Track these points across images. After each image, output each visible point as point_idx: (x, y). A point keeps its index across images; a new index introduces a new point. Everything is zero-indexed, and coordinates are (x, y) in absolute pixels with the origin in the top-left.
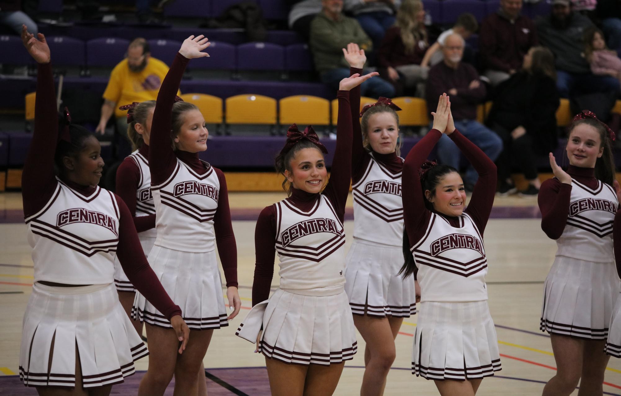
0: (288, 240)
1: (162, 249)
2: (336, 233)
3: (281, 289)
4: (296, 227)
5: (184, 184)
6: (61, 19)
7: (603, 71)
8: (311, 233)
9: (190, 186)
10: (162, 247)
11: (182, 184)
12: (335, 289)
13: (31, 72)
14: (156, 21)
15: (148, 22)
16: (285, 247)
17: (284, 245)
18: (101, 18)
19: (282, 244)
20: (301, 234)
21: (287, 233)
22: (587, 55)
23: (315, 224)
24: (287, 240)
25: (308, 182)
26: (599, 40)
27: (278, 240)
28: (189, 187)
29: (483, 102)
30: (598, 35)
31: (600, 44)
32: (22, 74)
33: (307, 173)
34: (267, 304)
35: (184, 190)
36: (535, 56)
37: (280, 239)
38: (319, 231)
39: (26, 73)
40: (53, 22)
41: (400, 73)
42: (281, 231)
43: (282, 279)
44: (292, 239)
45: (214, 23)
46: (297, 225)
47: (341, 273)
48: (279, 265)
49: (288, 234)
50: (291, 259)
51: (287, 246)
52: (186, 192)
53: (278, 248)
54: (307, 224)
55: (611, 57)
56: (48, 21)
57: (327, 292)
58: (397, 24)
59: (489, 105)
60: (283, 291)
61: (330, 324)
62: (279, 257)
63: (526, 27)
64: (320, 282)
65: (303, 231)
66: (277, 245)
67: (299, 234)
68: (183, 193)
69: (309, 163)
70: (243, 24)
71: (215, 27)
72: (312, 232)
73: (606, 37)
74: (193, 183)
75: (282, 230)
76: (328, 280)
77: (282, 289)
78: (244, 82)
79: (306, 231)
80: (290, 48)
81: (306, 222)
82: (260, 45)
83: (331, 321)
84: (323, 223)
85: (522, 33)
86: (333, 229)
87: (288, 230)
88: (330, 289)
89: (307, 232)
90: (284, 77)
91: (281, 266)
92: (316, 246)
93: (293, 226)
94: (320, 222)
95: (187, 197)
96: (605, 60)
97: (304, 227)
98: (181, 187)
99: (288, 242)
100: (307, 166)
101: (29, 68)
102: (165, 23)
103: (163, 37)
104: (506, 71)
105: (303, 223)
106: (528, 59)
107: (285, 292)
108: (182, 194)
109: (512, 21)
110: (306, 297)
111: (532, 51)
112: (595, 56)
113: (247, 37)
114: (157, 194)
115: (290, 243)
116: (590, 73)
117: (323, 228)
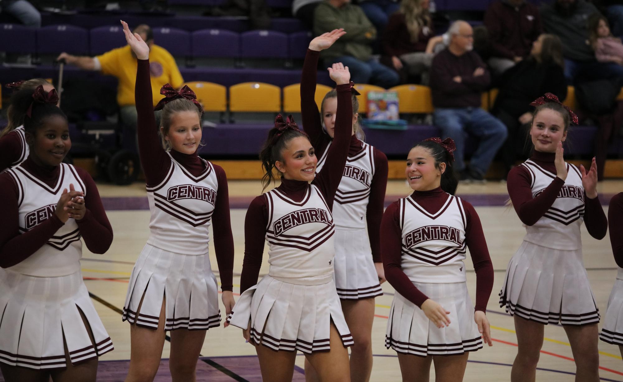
0: (281, 230)
1: (154, 248)
2: (327, 223)
3: (269, 277)
4: (289, 216)
5: (178, 188)
6: (64, 7)
7: (608, 58)
8: (303, 223)
9: (184, 190)
10: (154, 246)
11: (176, 188)
12: (324, 278)
13: (34, 60)
14: (160, 9)
15: (152, 10)
16: (277, 237)
17: (276, 235)
18: (105, 6)
19: (274, 234)
20: (294, 224)
21: (279, 223)
22: (591, 42)
23: (308, 214)
24: (279, 229)
25: (303, 170)
26: (604, 28)
27: (270, 229)
28: (183, 192)
29: (488, 89)
30: (602, 23)
31: (605, 31)
32: (25, 62)
33: (302, 161)
34: (255, 290)
35: (177, 195)
36: (545, 42)
37: (272, 228)
38: (311, 221)
39: (29, 61)
40: (57, 11)
41: (403, 62)
42: (274, 221)
43: (272, 267)
44: (285, 228)
45: (217, 10)
46: (290, 215)
47: (330, 263)
48: (269, 253)
49: (281, 223)
50: (282, 248)
51: (279, 236)
52: (179, 196)
53: (269, 237)
54: (300, 214)
55: (615, 44)
56: (52, 10)
57: (316, 281)
58: (402, 10)
59: (494, 93)
60: (272, 278)
61: (318, 314)
62: (269, 246)
63: (530, 14)
64: (309, 272)
65: (295, 221)
66: (268, 234)
67: (292, 224)
68: (177, 198)
69: (303, 151)
70: (247, 12)
71: (219, 15)
72: (305, 222)
73: (611, 25)
74: (188, 187)
75: (275, 219)
76: (317, 270)
77: (271, 276)
78: (248, 70)
79: (299, 220)
80: (294, 35)
81: (299, 212)
82: (264, 33)
83: (319, 310)
84: (315, 213)
85: (527, 20)
86: (324, 219)
87: (281, 219)
88: (319, 278)
89: (299, 222)
90: (288, 64)
91: (270, 255)
92: (308, 236)
93: (286, 216)
94: (312, 212)
95: (181, 202)
96: (610, 47)
97: (297, 217)
98: (174, 191)
99: (281, 232)
100: (301, 155)
101: (32, 57)
102: (168, 11)
103: (166, 25)
104: (511, 58)
105: (296, 212)
106: (537, 46)
107: (274, 279)
108: (175, 199)
109: (517, 9)
110: (295, 286)
111: (542, 38)
112: (600, 43)
113: (251, 25)
114: (151, 196)
115: (283, 232)
116: (595, 60)
117: (316, 218)
